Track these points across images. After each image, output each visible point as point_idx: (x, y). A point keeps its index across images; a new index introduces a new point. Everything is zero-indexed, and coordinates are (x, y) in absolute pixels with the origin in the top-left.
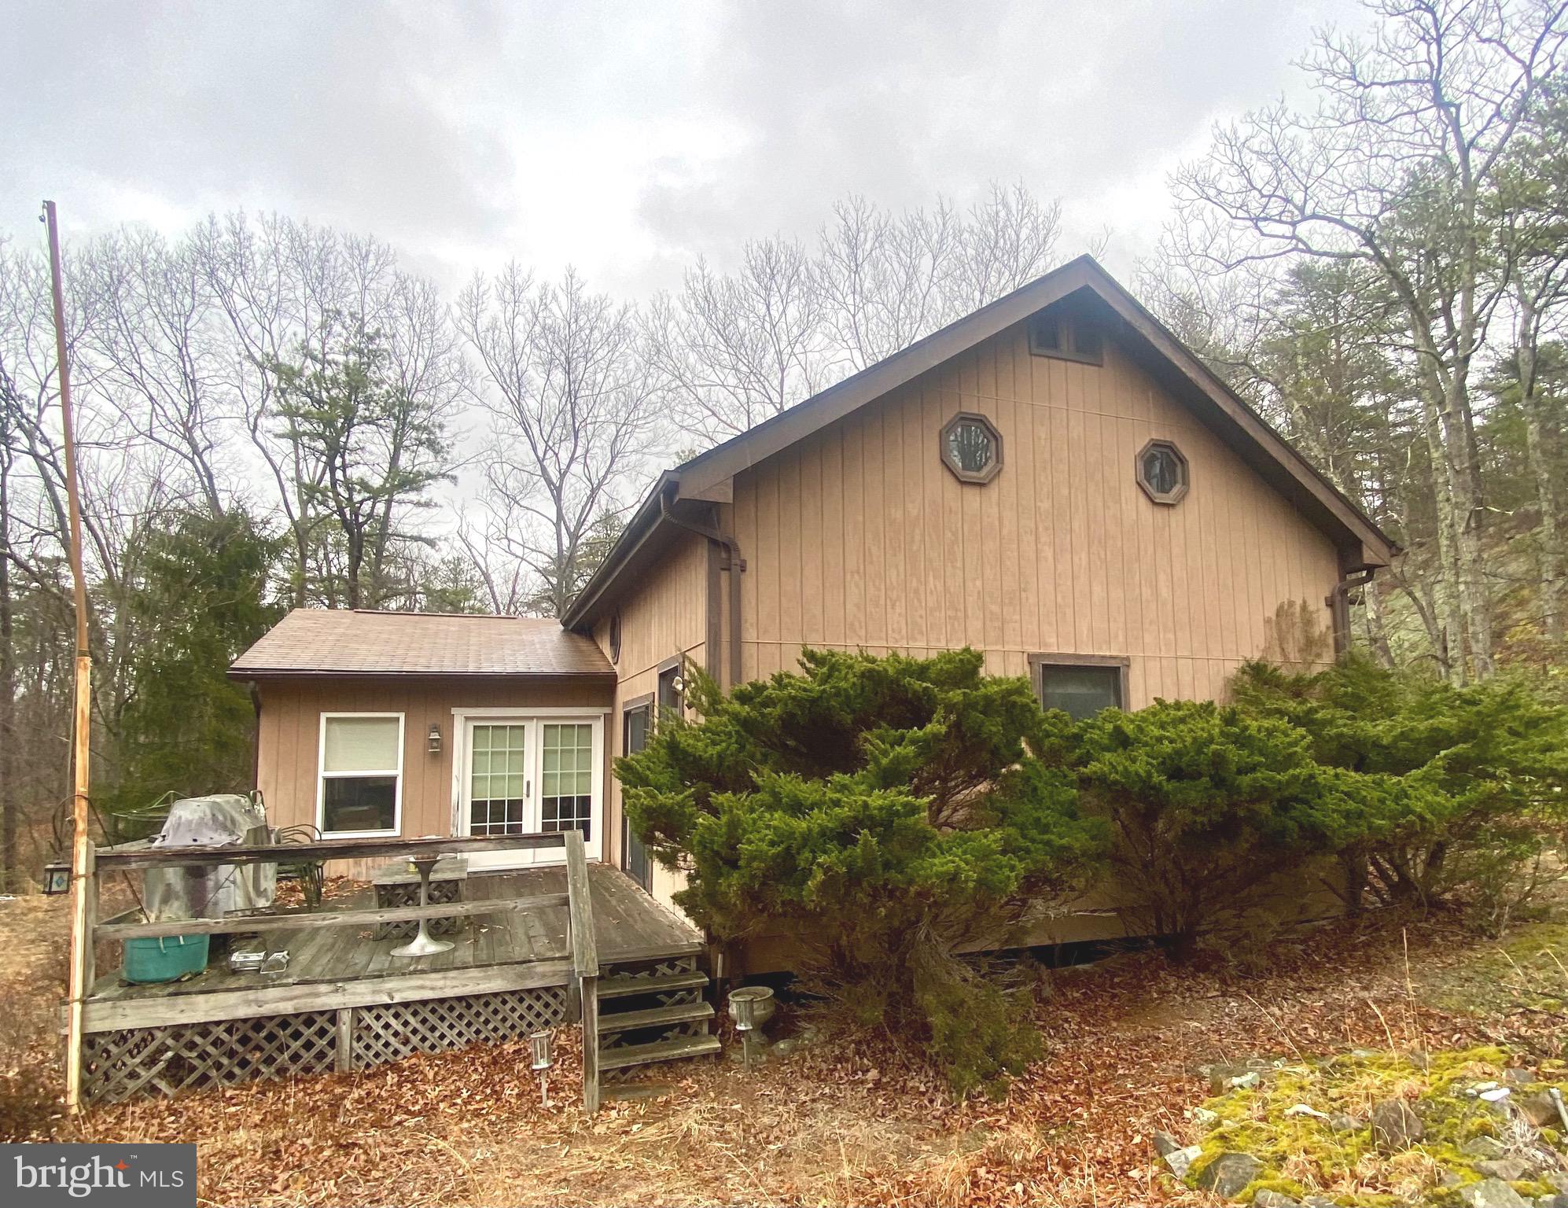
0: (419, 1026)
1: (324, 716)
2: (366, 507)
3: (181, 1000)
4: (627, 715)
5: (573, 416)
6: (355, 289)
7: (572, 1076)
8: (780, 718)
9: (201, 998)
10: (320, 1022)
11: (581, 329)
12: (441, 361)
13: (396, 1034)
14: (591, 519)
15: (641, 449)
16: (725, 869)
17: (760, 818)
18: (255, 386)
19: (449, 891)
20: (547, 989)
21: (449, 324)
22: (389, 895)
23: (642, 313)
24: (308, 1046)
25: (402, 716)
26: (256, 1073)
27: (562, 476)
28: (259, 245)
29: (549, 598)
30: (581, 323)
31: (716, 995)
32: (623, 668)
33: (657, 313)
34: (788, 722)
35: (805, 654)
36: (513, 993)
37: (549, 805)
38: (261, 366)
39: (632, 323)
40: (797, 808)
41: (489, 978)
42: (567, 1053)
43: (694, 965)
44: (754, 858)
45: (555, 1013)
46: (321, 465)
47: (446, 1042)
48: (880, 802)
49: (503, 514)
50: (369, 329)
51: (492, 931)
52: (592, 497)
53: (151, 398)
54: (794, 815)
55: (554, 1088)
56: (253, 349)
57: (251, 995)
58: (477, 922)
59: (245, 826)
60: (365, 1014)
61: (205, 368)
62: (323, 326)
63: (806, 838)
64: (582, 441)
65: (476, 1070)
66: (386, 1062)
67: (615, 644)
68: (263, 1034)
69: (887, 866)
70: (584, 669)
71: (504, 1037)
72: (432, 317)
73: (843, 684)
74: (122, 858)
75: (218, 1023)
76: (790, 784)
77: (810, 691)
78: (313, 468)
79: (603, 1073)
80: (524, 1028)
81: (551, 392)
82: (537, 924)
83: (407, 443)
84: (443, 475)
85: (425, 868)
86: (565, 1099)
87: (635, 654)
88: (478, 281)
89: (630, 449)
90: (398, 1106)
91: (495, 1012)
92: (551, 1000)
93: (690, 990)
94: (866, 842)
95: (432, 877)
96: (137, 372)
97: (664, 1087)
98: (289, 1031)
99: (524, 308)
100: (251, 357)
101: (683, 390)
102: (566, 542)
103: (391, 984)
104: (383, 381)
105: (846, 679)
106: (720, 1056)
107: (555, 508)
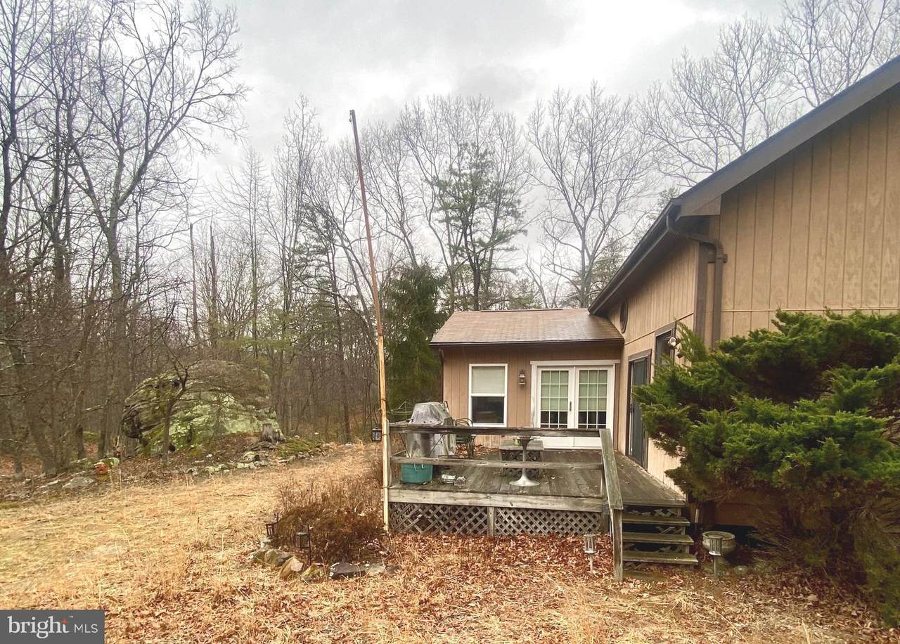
0: (524, 521)
1: (471, 365)
2: (482, 255)
3: (424, 493)
4: (631, 364)
5: (594, 180)
6: (474, 129)
7: (605, 561)
8: (757, 361)
9: (432, 493)
10: (480, 511)
11: (600, 122)
12: (518, 162)
13: (514, 523)
14: (604, 244)
15: (637, 195)
16: (712, 457)
17: (739, 427)
18: (428, 196)
19: (536, 455)
20: (590, 513)
21: (522, 138)
22: (507, 455)
23: (641, 102)
24: (475, 521)
25: (506, 365)
26: (454, 530)
27: (586, 220)
28: (428, 116)
29: (577, 298)
30: (600, 118)
31: (695, 532)
32: (629, 335)
33: (651, 98)
34: (763, 364)
35: (778, 316)
36: (571, 512)
37: (582, 416)
38: (431, 184)
39: (633, 109)
40: (769, 421)
41: (559, 502)
42: (602, 548)
43: (679, 513)
44: (736, 452)
45: (594, 526)
46: (460, 234)
47: (538, 531)
48: (844, 419)
49: (551, 249)
50: (481, 151)
51: (557, 479)
52: (605, 230)
53: (386, 211)
54: (766, 425)
55: (596, 565)
56: (427, 175)
57: (452, 494)
58: (550, 473)
59: (444, 417)
60: (500, 511)
61: (407, 190)
62: (459, 155)
63: (777, 442)
64: (599, 196)
65: (553, 547)
66: (510, 535)
67: (624, 321)
68: (457, 513)
69: (844, 464)
70: (603, 337)
71: (567, 534)
72: (513, 136)
73: (810, 336)
74: (399, 428)
75: (439, 505)
76: (763, 405)
77: (784, 341)
78: (456, 236)
79: (625, 562)
80: (578, 531)
81: (580, 168)
82: (582, 479)
83: (501, 215)
84: (520, 231)
85: (524, 443)
86: (603, 571)
87: (638, 325)
88: (539, 106)
89: (629, 195)
90: (517, 557)
91: (563, 520)
92: (592, 519)
93: (677, 527)
94: (830, 447)
95: (529, 448)
96: (379, 199)
97: (661, 577)
98: (467, 513)
99: (566, 117)
100: (427, 180)
101: (668, 148)
102: (587, 263)
103: (512, 498)
104: (489, 181)
105: (812, 332)
106: (697, 567)
107: (581, 242)
